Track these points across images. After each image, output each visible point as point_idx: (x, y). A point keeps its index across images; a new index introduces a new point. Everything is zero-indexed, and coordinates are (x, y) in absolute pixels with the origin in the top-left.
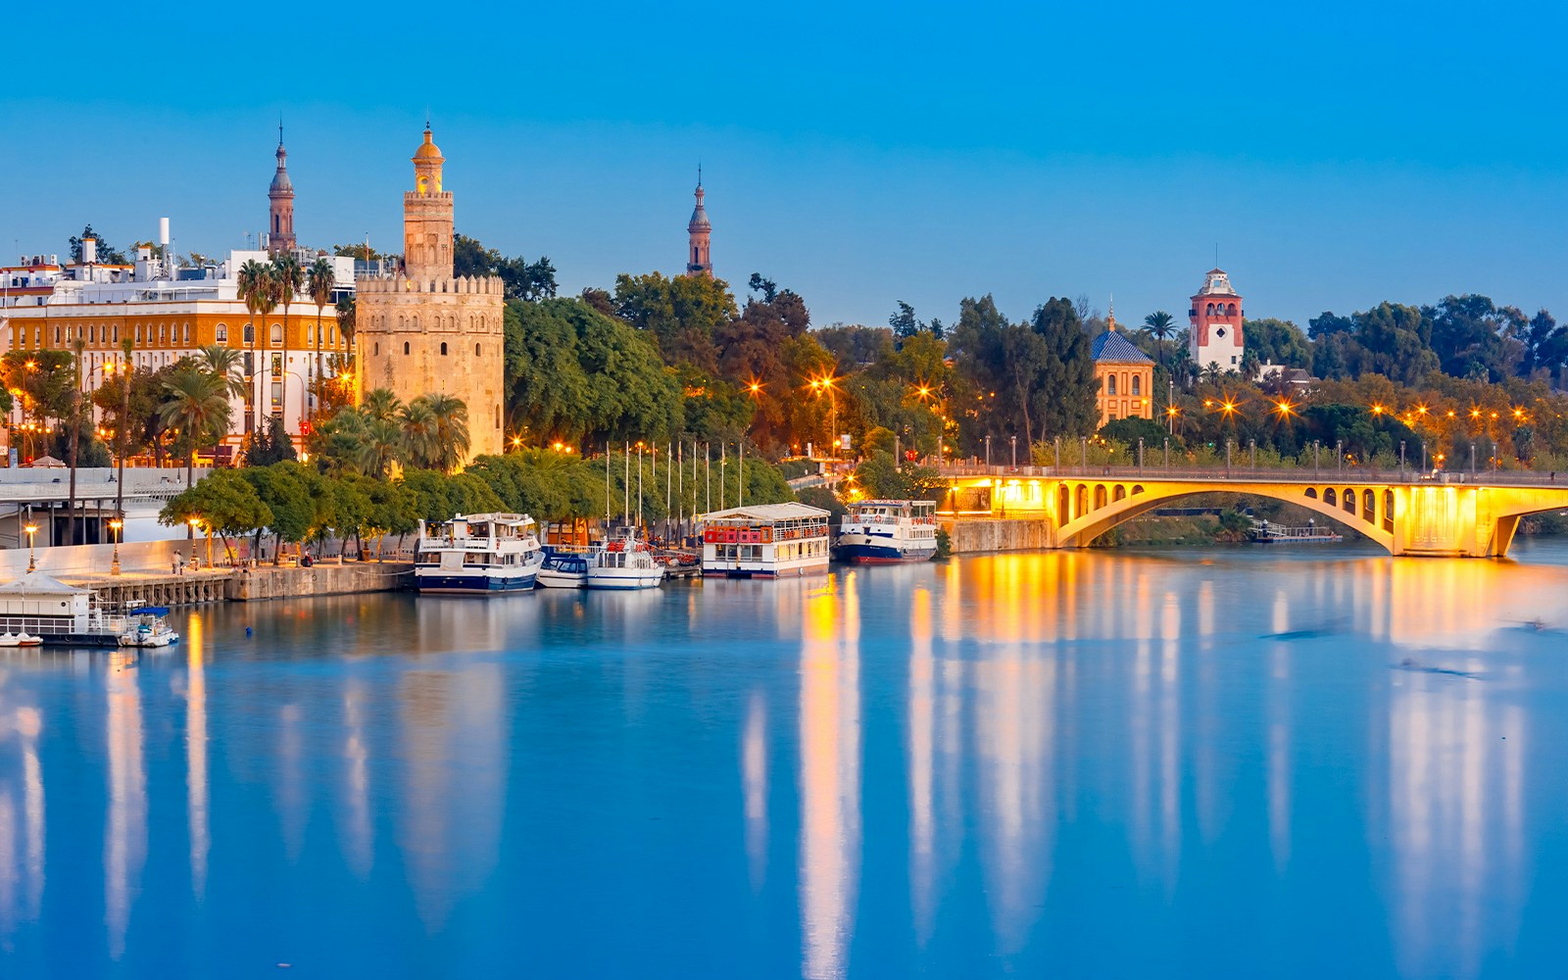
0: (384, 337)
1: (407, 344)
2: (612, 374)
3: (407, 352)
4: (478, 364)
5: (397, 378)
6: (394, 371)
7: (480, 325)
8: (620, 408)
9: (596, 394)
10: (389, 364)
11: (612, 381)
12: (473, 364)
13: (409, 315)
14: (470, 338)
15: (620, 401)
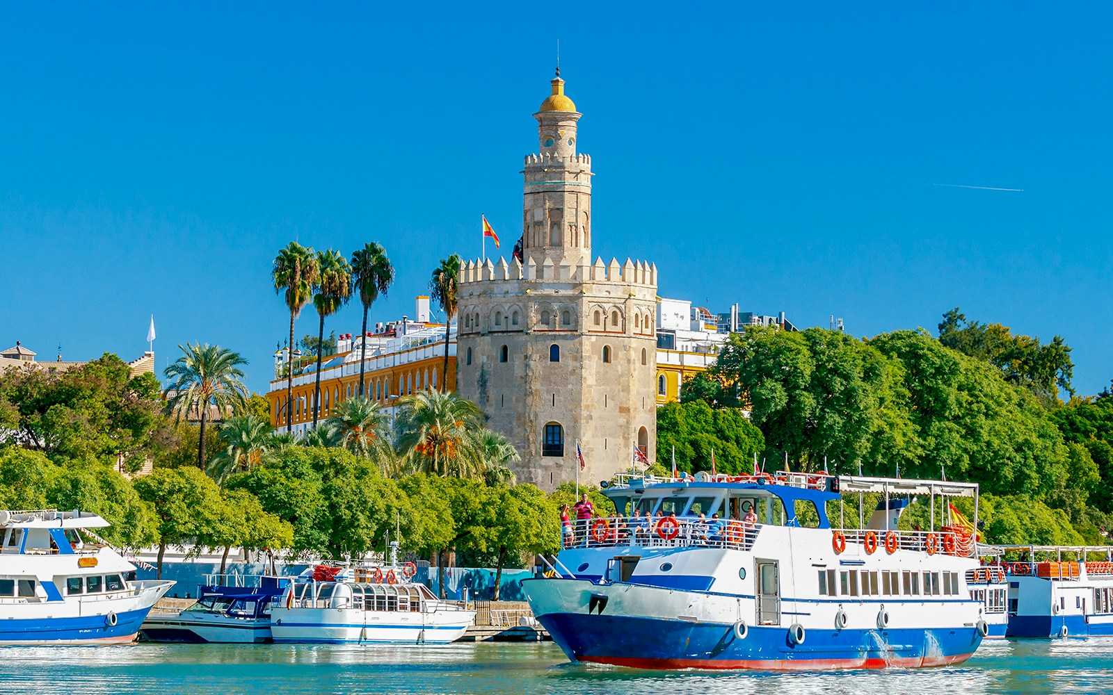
0: (478, 339)
1: (505, 349)
2: (956, 419)
3: (505, 359)
4: (606, 373)
5: (492, 393)
6: (488, 384)
7: (609, 321)
8: (966, 458)
9: (932, 441)
10: (482, 375)
11: (956, 427)
12: (598, 373)
13: (506, 309)
14: (594, 338)
15: (965, 450)
